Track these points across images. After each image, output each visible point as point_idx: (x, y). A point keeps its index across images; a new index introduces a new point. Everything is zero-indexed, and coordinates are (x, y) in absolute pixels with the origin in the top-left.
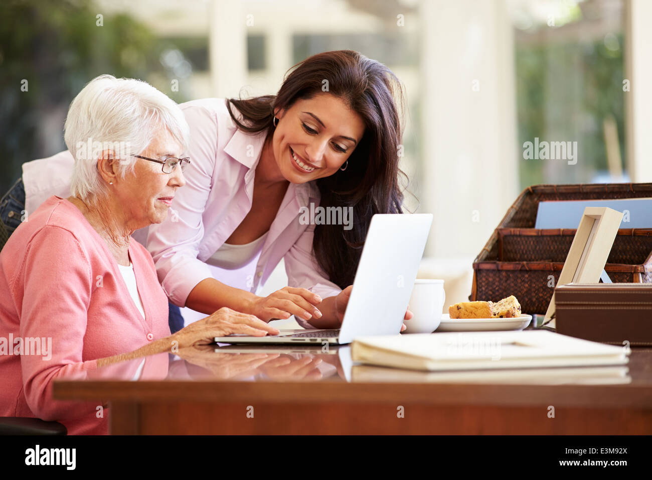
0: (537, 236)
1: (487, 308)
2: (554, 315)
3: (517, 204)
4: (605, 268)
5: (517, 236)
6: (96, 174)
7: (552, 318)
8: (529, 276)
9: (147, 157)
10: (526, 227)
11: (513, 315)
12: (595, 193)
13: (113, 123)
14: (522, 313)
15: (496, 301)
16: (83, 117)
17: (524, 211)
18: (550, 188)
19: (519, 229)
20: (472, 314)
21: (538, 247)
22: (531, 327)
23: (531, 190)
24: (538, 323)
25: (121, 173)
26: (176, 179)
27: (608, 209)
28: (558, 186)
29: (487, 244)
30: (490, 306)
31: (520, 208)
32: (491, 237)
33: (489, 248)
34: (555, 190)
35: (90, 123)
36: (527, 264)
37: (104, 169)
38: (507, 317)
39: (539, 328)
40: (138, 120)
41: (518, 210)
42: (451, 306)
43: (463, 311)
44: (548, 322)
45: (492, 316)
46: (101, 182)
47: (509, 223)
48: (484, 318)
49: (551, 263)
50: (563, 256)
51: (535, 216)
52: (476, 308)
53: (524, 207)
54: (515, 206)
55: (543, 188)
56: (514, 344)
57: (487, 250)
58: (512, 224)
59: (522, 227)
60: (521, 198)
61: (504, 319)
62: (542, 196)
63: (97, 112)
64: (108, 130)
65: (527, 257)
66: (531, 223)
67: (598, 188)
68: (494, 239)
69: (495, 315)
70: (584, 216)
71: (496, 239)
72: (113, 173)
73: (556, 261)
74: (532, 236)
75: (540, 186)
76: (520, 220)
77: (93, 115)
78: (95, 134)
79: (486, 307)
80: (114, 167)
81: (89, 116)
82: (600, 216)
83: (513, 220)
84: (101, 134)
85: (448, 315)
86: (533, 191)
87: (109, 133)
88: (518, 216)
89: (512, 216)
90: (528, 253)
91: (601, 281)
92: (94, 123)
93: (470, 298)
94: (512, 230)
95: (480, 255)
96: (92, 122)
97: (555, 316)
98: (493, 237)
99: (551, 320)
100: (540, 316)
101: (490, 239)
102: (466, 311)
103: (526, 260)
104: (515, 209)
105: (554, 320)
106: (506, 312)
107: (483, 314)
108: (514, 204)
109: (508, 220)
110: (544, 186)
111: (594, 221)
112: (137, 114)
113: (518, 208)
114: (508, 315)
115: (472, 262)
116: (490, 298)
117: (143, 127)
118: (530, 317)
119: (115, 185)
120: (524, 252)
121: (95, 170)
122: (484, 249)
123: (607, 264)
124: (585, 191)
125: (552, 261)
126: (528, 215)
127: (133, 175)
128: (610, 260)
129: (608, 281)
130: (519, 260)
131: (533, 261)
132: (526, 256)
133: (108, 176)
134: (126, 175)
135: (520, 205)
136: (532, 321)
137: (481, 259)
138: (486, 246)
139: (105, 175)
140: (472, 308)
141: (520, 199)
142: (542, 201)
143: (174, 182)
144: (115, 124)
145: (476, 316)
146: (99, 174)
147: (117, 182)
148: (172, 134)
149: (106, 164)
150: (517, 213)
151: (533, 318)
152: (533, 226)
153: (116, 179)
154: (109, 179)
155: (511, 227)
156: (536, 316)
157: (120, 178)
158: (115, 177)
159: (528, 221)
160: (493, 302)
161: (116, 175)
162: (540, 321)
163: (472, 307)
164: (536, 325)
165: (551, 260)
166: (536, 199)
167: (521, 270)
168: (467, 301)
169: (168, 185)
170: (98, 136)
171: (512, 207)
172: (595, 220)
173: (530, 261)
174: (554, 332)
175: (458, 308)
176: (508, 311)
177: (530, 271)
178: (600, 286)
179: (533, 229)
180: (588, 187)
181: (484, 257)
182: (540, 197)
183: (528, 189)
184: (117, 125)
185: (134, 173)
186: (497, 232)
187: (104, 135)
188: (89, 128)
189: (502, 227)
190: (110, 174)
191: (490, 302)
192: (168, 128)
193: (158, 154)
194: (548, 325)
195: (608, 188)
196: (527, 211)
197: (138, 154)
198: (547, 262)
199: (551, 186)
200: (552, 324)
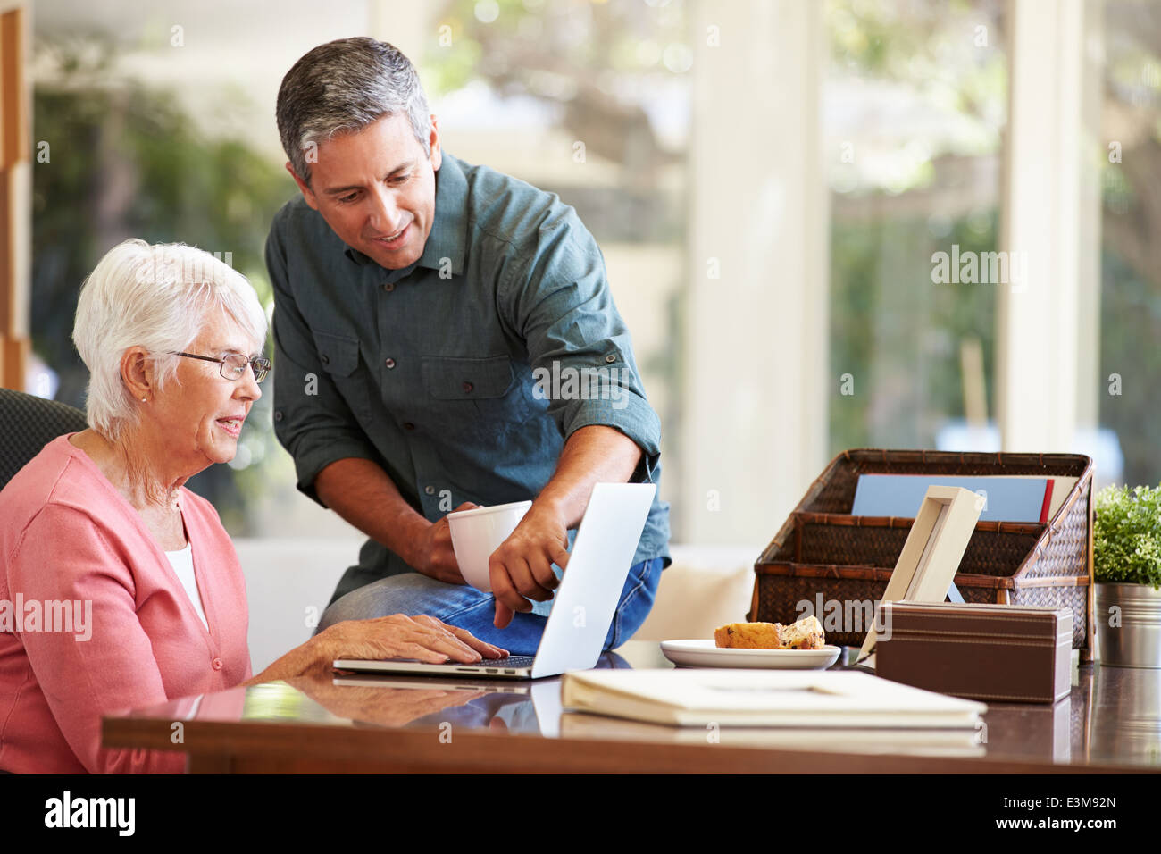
0: (855, 527)
1: (774, 633)
2: (874, 648)
3: (825, 475)
4: (954, 580)
5: (822, 524)
6: (121, 387)
7: (871, 652)
8: (840, 587)
9: (195, 354)
10: (838, 512)
11: (813, 646)
12: (946, 464)
13: (140, 305)
14: (826, 644)
15: (788, 624)
16: (97, 302)
17: (835, 488)
18: (878, 454)
19: (826, 515)
20: (748, 641)
21: (855, 543)
22: (839, 665)
23: (848, 455)
24: (850, 660)
25: (157, 381)
26: (244, 387)
27: (963, 491)
28: (889, 451)
29: (778, 536)
30: (778, 631)
31: (831, 481)
32: (784, 526)
33: (781, 542)
34: (885, 459)
35: (107, 308)
36: (837, 569)
37: (132, 379)
38: (803, 648)
39: (851, 668)
40: (178, 298)
41: (828, 486)
42: (719, 628)
43: (736, 636)
44: (864, 659)
45: (781, 645)
46: (129, 401)
47: (812, 504)
48: (768, 648)
49: (874, 569)
50: (893, 559)
51: (853, 495)
52: (757, 633)
53: (835, 482)
54: (822, 479)
55: (866, 453)
56: (810, 690)
57: (777, 545)
58: (818, 507)
59: (831, 512)
60: (832, 467)
61: (799, 652)
62: (865, 466)
63: (117, 291)
64: (133, 317)
65: (838, 558)
66: (845, 507)
67: (951, 457)
68: (788, 529)
69: (785, 644)
70: (925, 499)
71: (791, 529)
72: (147, 384)
73: (881, 566)
74: (846, 527)
75: (862, 450)
76: (829, 501)
77: (111, 296)
78: (115, 326)
79: (771, 632)
80: (147, 374)
81: (106, 300)
82: (950, 500)
83: (818, 500)
84: (124, 323)
85: (714, 641)
86: (851, 457)
87: (136, 320)
88: (827, 495)
89: (817, 494)
90: (839, 552)
91: (948, 599)
92: (112, 309)
93: (749, 618)
94: (817, 515)
95: (767, 551)
96: (110, 308)
97: (875, 650)
98: (788, 525)
99: (869, 656)
100: (854, 650)
101: (782, 529)
102: (741, 636)
103: (835, 563)
104: (823, 483)
105: (874, 656)
106: (801, 640)
107: (767, 642)
108: (822, 476)
109: (811, 500)
110: (868, 450)
111: (941, 506)
112: (176, 290)
113: (826, 483)
114: (805, 645)
115: (754, 561)
116: (779, 618)
117: (188, 307)
118: (838, 650)
119: (150, 404)
120: (834, 550)
121: (118, 383)
122: (773, 543)
123: (960, 574)
124: (929, 460)
125: (876, 566)
126: (841, 494)
127: (176, 385)
128: (964, 568)
129: (958, 600)
130: (825, 563)
131: (846, 564)
132: (836, 556)
133: (139, 390)
134: (166, 386)
135: (829, 478)
136: (841, 657)
137: (767, 558)
138: (775, 539)
139: (134, 387)
140: (750, 633)
141: (830, 469)
142: (864, 473)
143: (242, 393)
144: (143, 306)
145: (756, 645)
146: (125, 387)
147: (153, 398)
148: (234, 319)
149: (133, 370)
150: (824, 490)
151: (843, 651)
152: (849, 511)
153: (152, 393)
154: (141, 394)
155: (814, 511)
156: (847, 648)
157: (157, 390)
158: (150, 391)
159: (842, 502)
160: (783, 625)
161: (151, 386)
162: (853, 657)
163: (750, 630)
164: (846, 662)
165: (873, 565)
166: (854, 471)
167: (827, 578)
168: (743, 622)
169: (233, 397)
170: (119, 327)
171: (818, 481)
172: (943, 505)
173: (841, 564)
174: (873, 674)
175: (729, 631)
176: (805, 639)
177: (842, 579)
178: (947, 607)
179: (848, 516)
180: (934, 455)
181: (772, 555)
182: (861, 467)
183: (844, 454)
184: (146, 308)
185: (178, 381)
186: (793, 518)
187: (129, 325)
188: (107, 318)
189: (801, 510)
190: (142, 385)
191: (779, 624)
192: (227, 310)
193: (213, 350)
194: (864, 664)
195: (964, 457)
196: (841, 488)
197: (182, 351)
198: (867, 567)
199: (878, 451)
200: (871, 663)
